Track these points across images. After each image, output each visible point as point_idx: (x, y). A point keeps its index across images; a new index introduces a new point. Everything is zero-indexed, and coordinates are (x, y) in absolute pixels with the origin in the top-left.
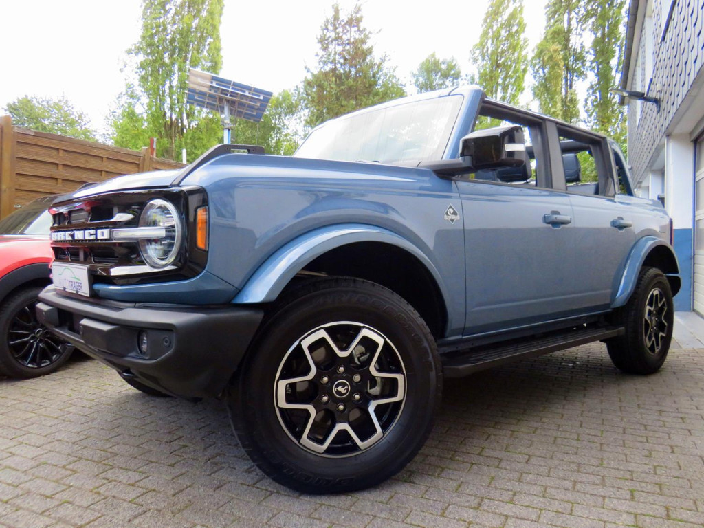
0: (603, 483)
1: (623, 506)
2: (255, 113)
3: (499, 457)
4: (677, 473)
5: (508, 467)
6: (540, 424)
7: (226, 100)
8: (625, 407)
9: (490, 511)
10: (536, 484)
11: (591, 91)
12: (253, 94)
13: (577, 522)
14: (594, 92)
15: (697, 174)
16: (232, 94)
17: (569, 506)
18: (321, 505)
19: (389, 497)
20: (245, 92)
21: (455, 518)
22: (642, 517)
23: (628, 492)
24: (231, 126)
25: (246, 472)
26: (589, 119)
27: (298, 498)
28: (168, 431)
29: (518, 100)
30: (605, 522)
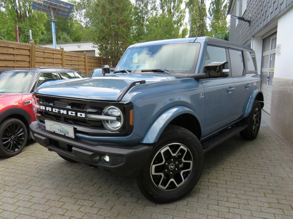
0: (254, 191)
1: (264, 200)
2: (66, 14)
3: (216, 182)
4: (276, 185)
5: (221, 187)
6: (224, 166)
7: (51, 8)
8: (250, 156)
9: (222, 205)
10: (232, 193)
11: (212, 5)
12: (65, 5)
13: (252, 208)
14: (213, 5)
15: (264, 53)
16: (55, 5)
17: (246, 201)
18: (165, 209)
19: (187, 203)
20: (61, 4)
21: (212, 210)
22: (271, 204)
23: (263, 194)
24: (54, 20)
25: (131, 197)
26: (211, 17)
27: (155, 206)
28: (89, 180)
29: (180, 7)
30: (260, 207)
